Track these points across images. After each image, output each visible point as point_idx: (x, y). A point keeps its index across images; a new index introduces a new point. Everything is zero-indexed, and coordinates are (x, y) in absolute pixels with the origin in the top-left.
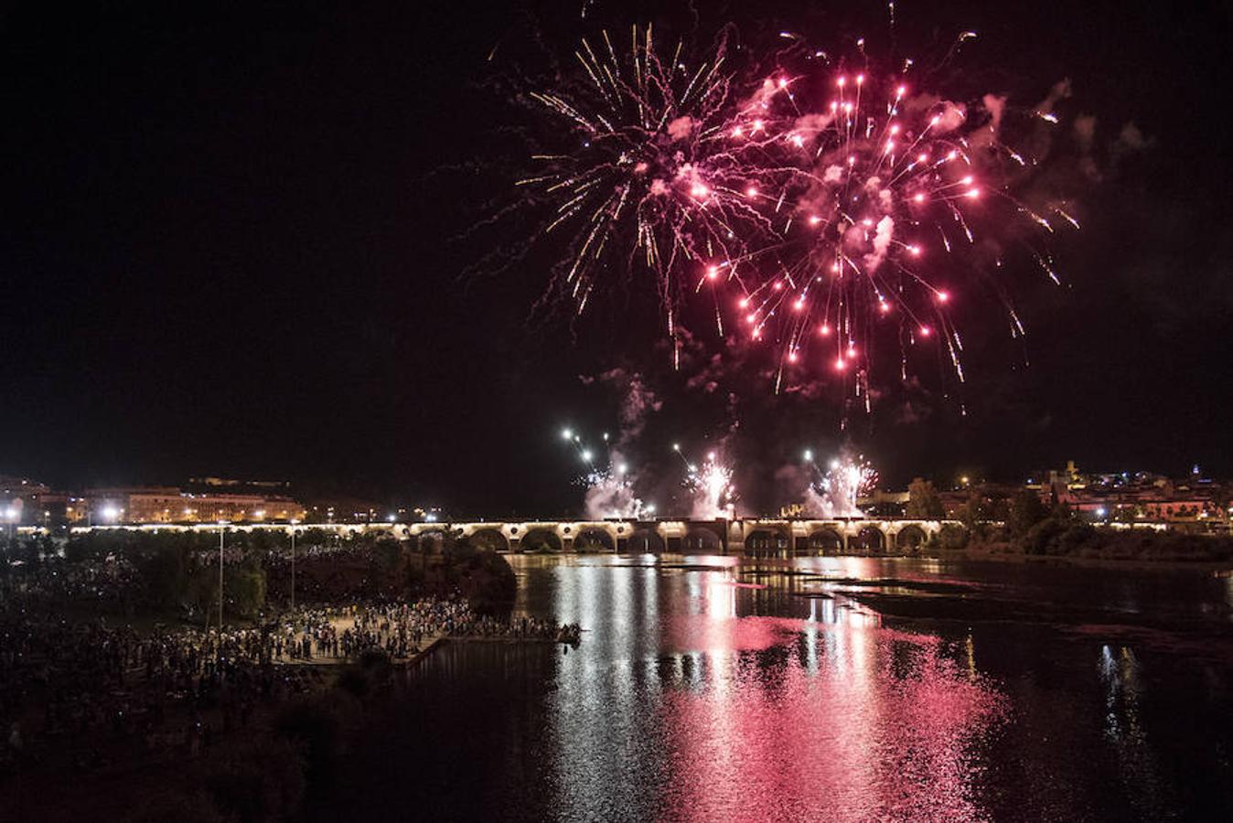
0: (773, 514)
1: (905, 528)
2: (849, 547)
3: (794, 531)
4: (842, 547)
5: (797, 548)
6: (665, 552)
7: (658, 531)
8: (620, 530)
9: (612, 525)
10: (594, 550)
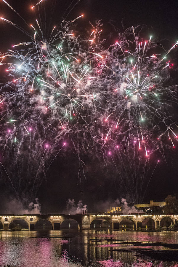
0: (103, 212)
1: (164, 218)
2: (138, 227)
3: (113, 220)
4: (135, 228)
5: (114, 228)
6: (52, 230)
7: (49, 220)
8: (32, 219)
9: (28, 217)
10: (19, 229)
